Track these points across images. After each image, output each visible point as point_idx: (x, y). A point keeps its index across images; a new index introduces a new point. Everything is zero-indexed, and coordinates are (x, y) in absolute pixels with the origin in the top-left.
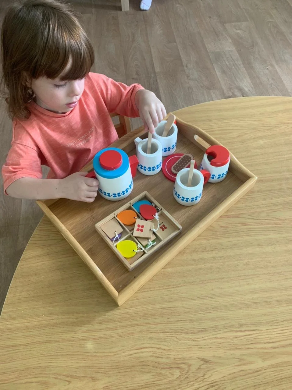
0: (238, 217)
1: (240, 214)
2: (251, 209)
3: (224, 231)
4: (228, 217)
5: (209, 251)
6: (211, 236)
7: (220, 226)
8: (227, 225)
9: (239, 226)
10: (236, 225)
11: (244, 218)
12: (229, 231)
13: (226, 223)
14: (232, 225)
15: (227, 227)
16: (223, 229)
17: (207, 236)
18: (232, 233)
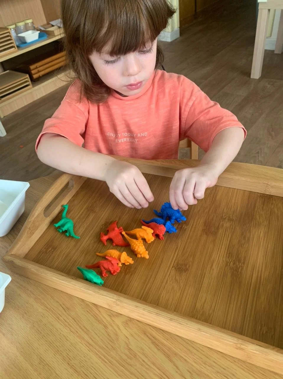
0: (168, 357)
1: (176, 354)
2: (205, 364)
3: (125, 357)
4: (153, 343)
5: (72, 367)
6: (100, 347)
7: (128, 346)
8: (137, 353)
9: (154, 374)
10: (152, 366)
11: (177, 367)
12: (131, 365)
13: (142, 349)
14: (146, 360)
15: (135, 356)
16: (128, 353)
17: (95, 343)
18: (132, 374)
